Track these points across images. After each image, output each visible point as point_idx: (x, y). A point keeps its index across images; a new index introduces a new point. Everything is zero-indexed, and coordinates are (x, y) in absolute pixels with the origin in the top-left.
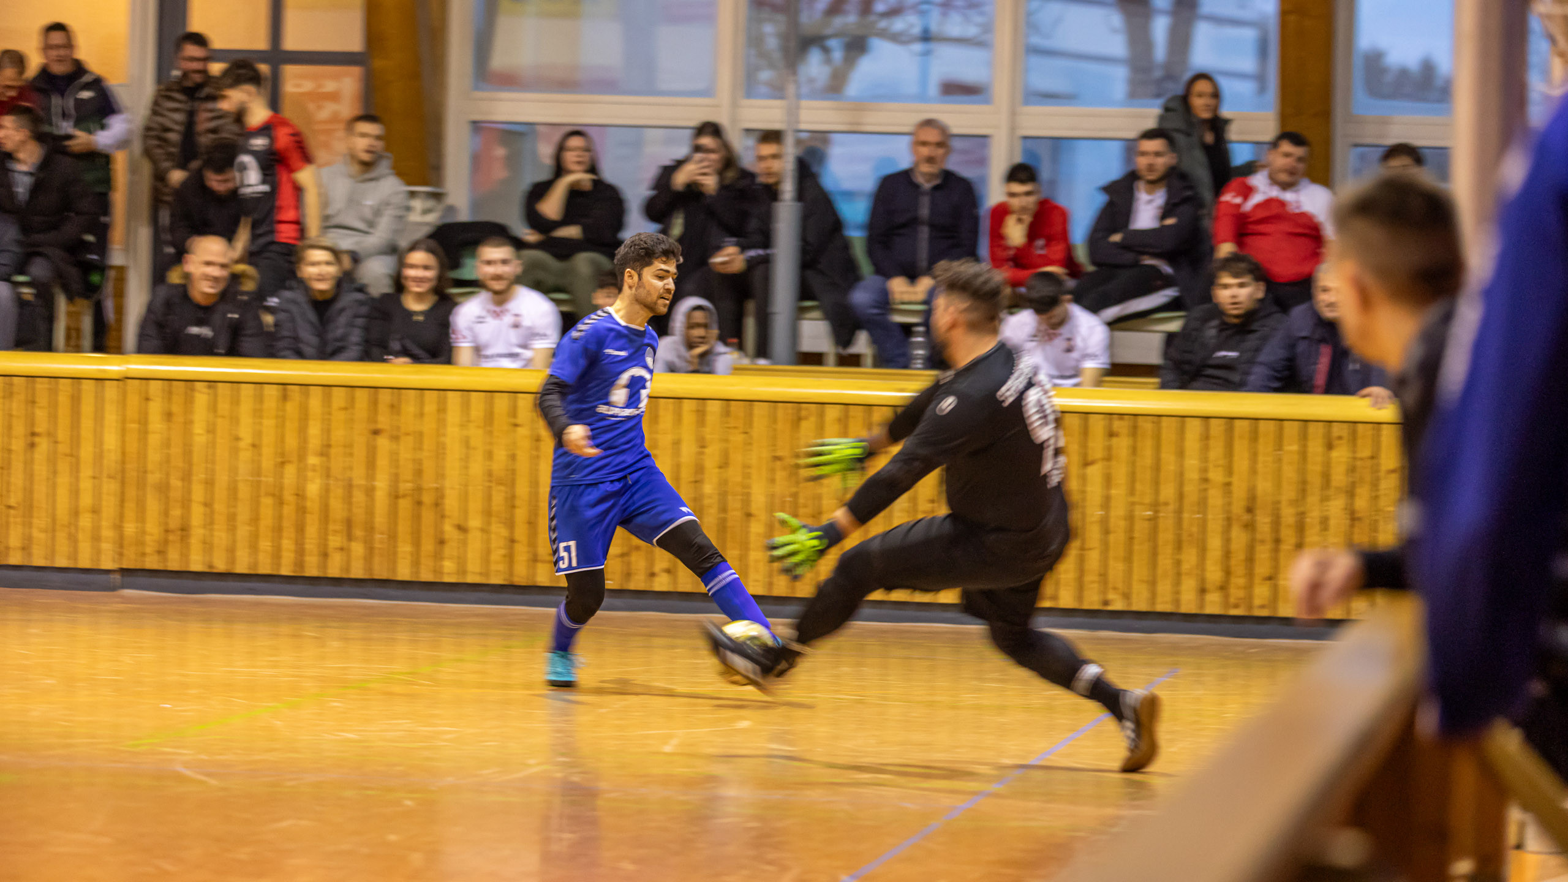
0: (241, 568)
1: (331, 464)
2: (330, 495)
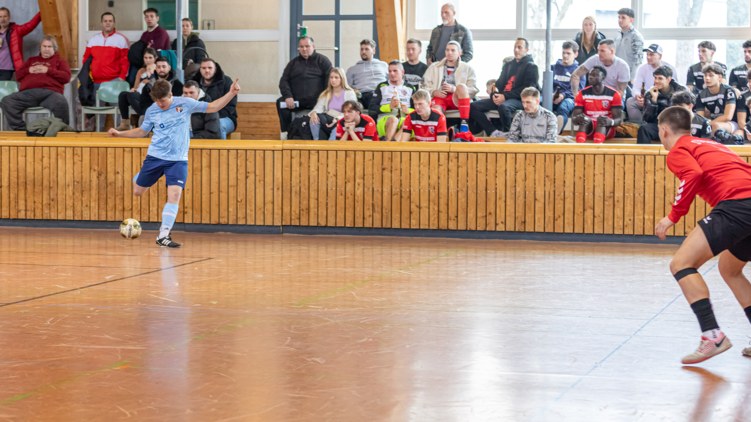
0: (331, 223)
1: (366, 182)
2: (365, 195)
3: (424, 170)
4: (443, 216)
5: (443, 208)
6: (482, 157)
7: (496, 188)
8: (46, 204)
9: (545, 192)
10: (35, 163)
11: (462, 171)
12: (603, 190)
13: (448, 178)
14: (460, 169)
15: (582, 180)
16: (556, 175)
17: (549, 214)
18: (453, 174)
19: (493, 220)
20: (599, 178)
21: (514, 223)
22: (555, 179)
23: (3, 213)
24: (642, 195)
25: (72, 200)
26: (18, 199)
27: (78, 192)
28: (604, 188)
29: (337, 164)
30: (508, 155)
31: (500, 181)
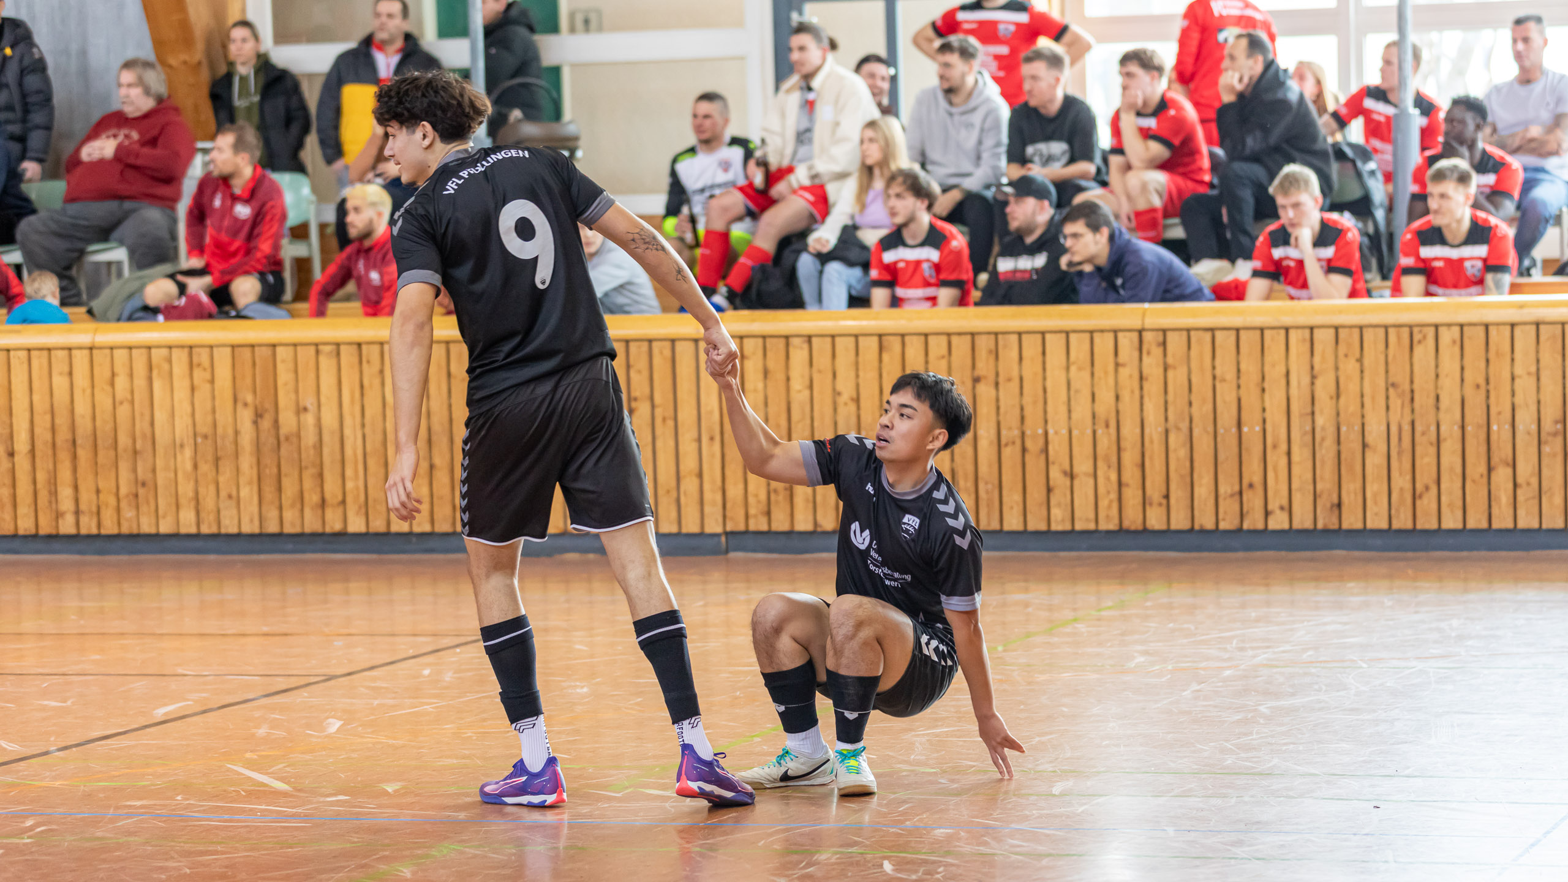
3: (1081, 379)
4: (1132, 496)
5: (1131, 474)
6: (1225, 341)
7: (1264, 421)
8: (127, 496)
9: (1388, 425)
10: (96, 391)
11: (1178, 377)
12: (1535, 417)
13: (1142, 397)
14: (1170, 374)
15: (1483, 391)
16: (1416, 380)
17: (1401, 481)
18: (1153, 387)
19: (1258, 503)
20: (1525, 385)
21: (1311, 508)
22: (1412, 391)
23: (19, 522)
25: (192, 483)
26: (55, 484)
27: (206, 462)
28: (1539, 412)
29: (857, 369)
30: (1293, 334)
31: (1275, 401)
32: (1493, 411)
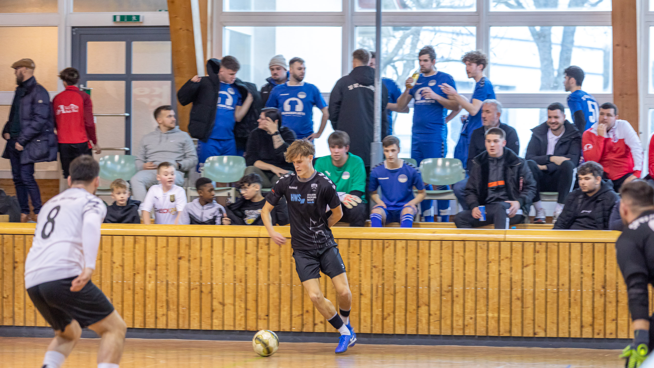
1: (158, 274)
2: (158, 289)
3: (229, 259)
5: (251, 304)
9: (372, 285)
11: (274, 260)
12: (439, 283)
13: (257, 269)
14: (271, 258)
15: (415, 271)
16: (385, 265)
17: (377, 311)
18: (263, 264)
19: (311, 319)
20: (435, 268)
22: (383, 270)
24: (485, 289)
28: (441, 281)
32: (420, 280)
